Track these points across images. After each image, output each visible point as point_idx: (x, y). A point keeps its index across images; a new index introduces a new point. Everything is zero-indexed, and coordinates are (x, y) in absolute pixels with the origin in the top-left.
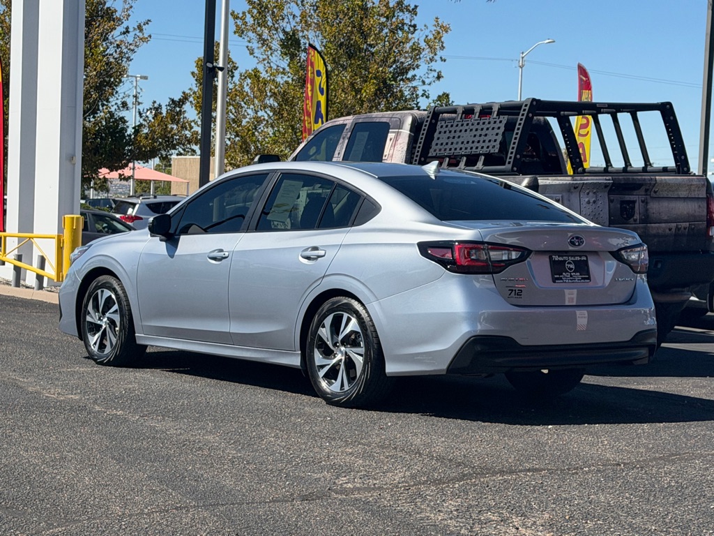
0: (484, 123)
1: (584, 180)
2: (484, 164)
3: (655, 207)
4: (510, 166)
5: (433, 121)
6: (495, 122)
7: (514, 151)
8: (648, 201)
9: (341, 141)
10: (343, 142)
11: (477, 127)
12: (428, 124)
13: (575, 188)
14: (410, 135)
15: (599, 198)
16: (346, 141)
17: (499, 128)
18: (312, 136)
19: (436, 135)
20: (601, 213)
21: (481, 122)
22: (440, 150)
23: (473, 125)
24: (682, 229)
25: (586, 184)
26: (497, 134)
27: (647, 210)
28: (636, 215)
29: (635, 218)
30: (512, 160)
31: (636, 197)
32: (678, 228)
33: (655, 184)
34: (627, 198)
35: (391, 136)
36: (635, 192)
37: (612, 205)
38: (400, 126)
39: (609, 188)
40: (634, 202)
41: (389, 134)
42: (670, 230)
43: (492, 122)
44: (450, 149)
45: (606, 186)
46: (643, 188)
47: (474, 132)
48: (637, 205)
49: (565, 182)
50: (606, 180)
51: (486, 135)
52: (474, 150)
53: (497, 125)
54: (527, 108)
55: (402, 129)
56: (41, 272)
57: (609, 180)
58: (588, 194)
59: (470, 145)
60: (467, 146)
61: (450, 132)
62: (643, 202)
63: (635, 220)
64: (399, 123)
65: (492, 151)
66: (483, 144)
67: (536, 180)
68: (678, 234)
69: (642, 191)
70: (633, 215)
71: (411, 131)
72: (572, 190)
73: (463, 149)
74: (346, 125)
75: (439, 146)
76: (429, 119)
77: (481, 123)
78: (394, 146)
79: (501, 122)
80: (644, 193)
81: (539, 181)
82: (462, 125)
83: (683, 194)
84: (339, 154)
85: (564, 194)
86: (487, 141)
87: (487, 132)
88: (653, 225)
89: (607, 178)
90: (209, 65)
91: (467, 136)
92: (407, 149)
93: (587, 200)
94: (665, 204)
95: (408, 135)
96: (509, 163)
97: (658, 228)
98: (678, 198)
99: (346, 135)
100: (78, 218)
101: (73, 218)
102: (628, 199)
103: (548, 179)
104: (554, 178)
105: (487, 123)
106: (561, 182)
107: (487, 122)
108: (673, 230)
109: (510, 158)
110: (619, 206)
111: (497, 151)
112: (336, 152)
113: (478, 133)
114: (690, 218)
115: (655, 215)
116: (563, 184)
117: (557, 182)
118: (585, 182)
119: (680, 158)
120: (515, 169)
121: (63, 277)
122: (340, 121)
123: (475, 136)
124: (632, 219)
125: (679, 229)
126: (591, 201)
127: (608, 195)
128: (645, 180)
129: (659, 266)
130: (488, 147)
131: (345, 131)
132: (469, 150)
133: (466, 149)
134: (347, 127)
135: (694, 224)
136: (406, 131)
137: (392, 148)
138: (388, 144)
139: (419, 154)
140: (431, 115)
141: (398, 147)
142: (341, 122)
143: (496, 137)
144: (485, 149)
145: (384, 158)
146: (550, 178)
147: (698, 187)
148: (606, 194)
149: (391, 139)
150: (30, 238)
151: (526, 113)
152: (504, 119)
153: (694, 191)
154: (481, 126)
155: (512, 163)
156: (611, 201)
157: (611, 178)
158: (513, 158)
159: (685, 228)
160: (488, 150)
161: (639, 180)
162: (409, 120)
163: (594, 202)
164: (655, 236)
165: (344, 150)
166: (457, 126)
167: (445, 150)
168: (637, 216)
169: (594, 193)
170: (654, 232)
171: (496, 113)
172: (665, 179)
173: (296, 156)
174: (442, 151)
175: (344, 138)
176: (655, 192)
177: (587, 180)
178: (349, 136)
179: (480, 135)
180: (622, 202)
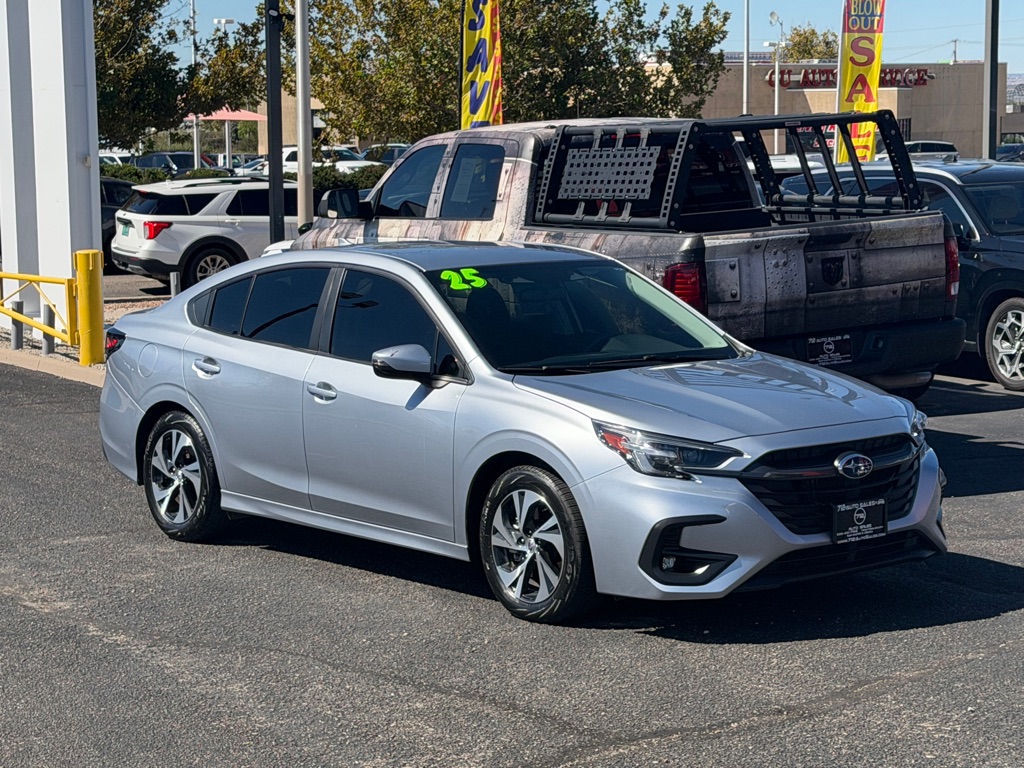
0: (629, 156)
1: (769, 236)
2: (632, 214)
3: (871, 263)
4: (666, 220)
5: (563, 147)
6: (644, 155)
7: (670, 198)
8: (862, 255)
9: (441, 169)
10: (444, 171)
11: (621, 160)
12: (555, 151)
13: (757, 247)
14: (532, 165)
15: (791, 258)
16: (448, 170)
17: (649, 164)
18: (403, 160)
19: (567, 168)
20: (795, 278)
21: (626, 153)
22: (573, 191)
23: (615, 156)
24: (912, 290)
25: (772, 240)
26: (647, 173)
27: (860, 269)
28: (844, 276)
29: (844, 280)
30: (667, 212)
31: (843, 252)
32: (905, 290)
33: (870, 233)
34: (832, 254)
35: (507, 166)
36: (842, 246)
37: (809, 266)
38: (518, 154)
39: (804, 244)
40: (841, 259)
41: (505, 164)
42: (894, 292)
43: (640, 155)
44: (586, 191)
45: (800, 241)
46: (853, 239)
47: (616, 168)
48: (845, 263)
49: (741, 241)
50: (800, 233)
51: (632, 173)
52: (617, 193)
53: (646, 160)
54: (686, 137)
55: (520, 157)
56: (49, 330)
57: (804, 232)
58: (775, 253)
59: (611, 187)
60: (607, 187)
61: (585, 165)
62: (853, 258)
63: (844, 284)
64: (516, 148)
65: (641, 197)
66: (629, 186)
67: (700, 241)
68: (906, 298)
69: (852, 243)
70: (841, 279)
71: (533, 160)
72: (753, 250)
73: (603, 191)
74: (446, 146)
75: (571, 185)
76: (557, 145)
77: (626, 156)
78: (511, 181)
79: (651, 155)
80: (854, 245)
81: (706, 242)
82: (601, 156)
83: (911, 241)
84: (438, 188)
85: (741, 256)
86: (634, 182)
87: (634, 169)
88: (870, 288)
89: (802, 230)
90: (274, 13)
91: (607, 173)
92: (530, 186)
93: (774, 262)
94: (886, 257)
95: (530, 166)
96: (664, 215)
97: (877, 292)
98: (905, 248)
99: (447, 161)
100: (94, 255)
101: (88, 255)
102: (834, 256)
103: (718, 239)
104: (726, 236)
105: (633, 155)
106: (736, 241)
107: (633, 153)
108: (899, 294)
109: (666, 208)
110: (820, 266)
111: (647, 197)
112: (435, 186)
113: (623, 169)
114: (923, 274)
115: (871, 275)
116: (739, 244)
117: (731, 242)
118: (770, 238)
119: (908, 186)
120: (673, 223)
121: (79, 339)
122: (438, 139)
123: (618, 173)
124: (840, 283)
125: (907, 291)
126: (781, 263)
127: (805, 251)
128: (854, 228)
129: (881, 345)
130: (636, 191)
131: (445, 155)
132: (610, 193)
133: (607, 191)
134: (448, 149)
135: (928, 282)
136: (526, 161)
137: (509, 185)
138: (504, 178)
139: (545, 194)
140: (559, 138)
141: (516, 183)
142: (440, 142)
143: (646, 177)
144: (632, 193)
145: (498, 198)
146: (720, 236)
147: (932, 229)
148: (801, 251)
149: (506, 172)
150: (31, 282)
151: (684, 144)
152: (656, 150)
153: (927, 235)
154: (624, 161)
155: (667, 215)
156: (808, 261)
157: (806, 229)
158: (669, 209)
159: (915, 289)
160: (636, 195)
161: (846, 229)
162: (531, 143)
163: (785, 264)
164: (873, 303)
165: (445, 183)
166: (594, 157)
167: (579, 191)
168: (846, 278)
169: (784, 252)
170: (871, 298)
171: (645, 141)
172: (884, 224)
173: (382, 187)
174: (576, 193)
175: (444, 166)
176: (871, 242)
177: (773, 235)
178: (450, 163)
179: (625, 173)
180: (824, 261)
